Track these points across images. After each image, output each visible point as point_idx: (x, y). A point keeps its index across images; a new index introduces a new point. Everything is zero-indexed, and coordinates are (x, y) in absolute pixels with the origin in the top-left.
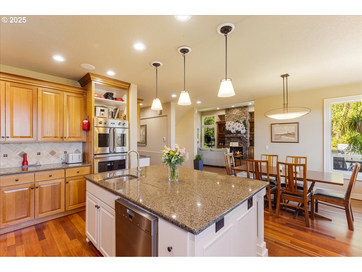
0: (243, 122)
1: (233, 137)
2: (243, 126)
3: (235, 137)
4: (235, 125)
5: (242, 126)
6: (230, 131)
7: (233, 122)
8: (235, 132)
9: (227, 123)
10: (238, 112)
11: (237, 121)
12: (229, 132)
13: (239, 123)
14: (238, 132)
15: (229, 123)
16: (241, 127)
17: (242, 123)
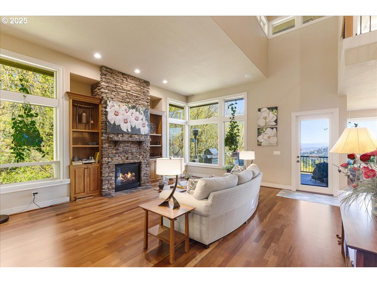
0: (144, 112)
1: (124, 142)
2: (144, 120)
3: (128, 142)
4: (129, 114)
5: (142, 120)
6: (119, 125)
7: (126, 107)
8: (130, 130)
9: (110, 104)
10: (134, 88)
11: (133, 107)
12: (117, 129)
13: (138, 112)
14: (135, 131)
15: (116, 108)
16: (140, 121)
17: (143, 114)
